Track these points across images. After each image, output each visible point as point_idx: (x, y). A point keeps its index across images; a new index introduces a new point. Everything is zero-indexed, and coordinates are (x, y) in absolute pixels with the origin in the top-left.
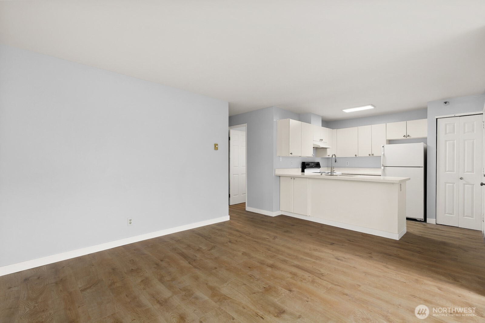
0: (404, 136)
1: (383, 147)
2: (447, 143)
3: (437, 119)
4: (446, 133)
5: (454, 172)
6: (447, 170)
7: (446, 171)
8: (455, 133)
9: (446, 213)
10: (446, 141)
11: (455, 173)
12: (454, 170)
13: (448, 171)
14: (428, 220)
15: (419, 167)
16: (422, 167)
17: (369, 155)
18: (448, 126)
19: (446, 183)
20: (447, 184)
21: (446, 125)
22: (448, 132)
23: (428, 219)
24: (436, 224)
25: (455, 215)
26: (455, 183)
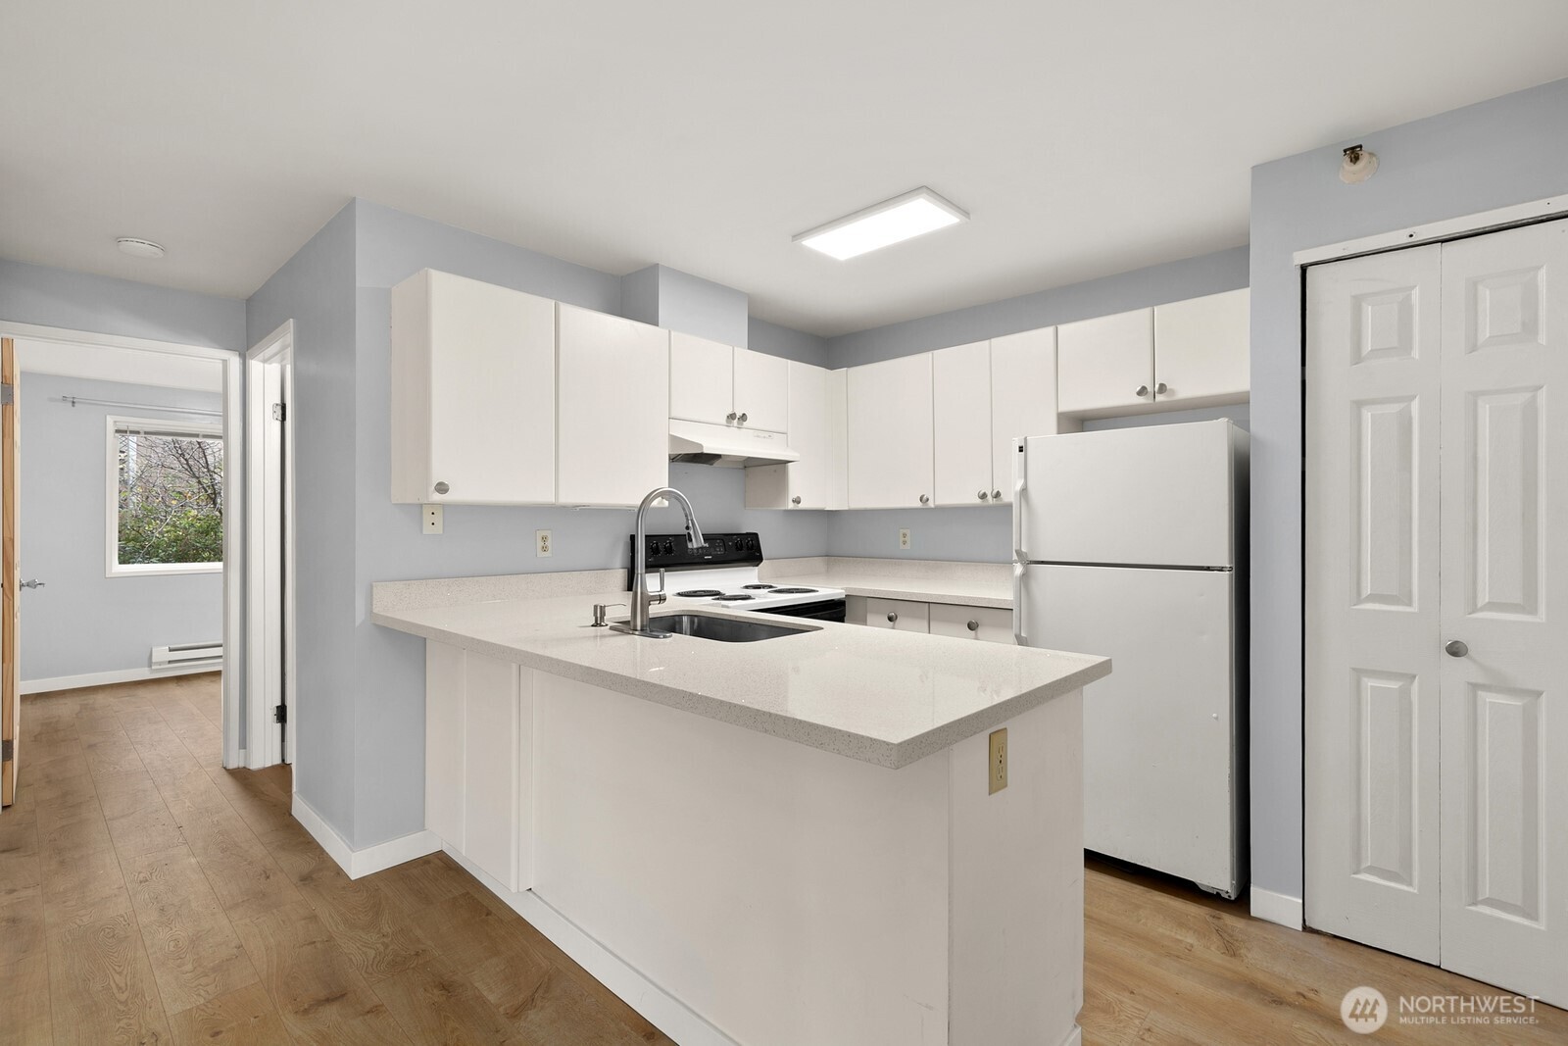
0: (1142, 391)
1: (1021, 449)
2: (1367, 415)
3: (1304, 269)
4: (1357, 357)
5: (1410, 604)
6: (1367, 590)
7: (1359, 593)
8: (1416, 354)
9: (1363, 866)
10: (1359, 405)
11: (1415, 609)
12: (1410, 592)
13: (1372, 598)
14: (1260, 900)
15: (1208, 569)
16: (1221, 569)
17: (983, 496)
18: (1368, 310)
19: (1359, 673)
20: (1369, 683)
21: (1357, 303)
22: (1368, 346)
23: (1255, 891)
24: (1305, 928)
25: (1416, 881)
26: (1414, 677)
